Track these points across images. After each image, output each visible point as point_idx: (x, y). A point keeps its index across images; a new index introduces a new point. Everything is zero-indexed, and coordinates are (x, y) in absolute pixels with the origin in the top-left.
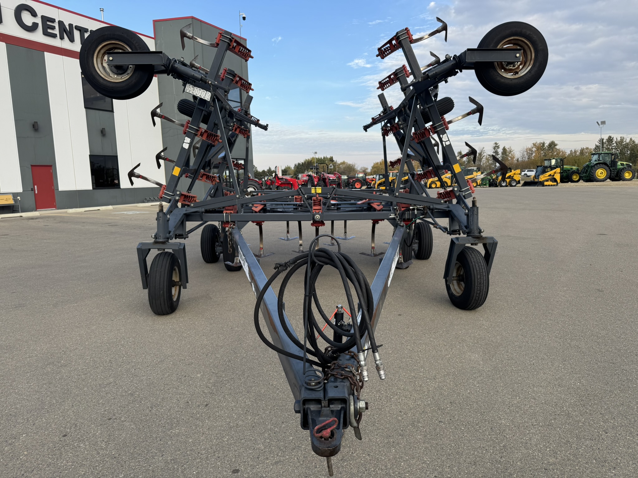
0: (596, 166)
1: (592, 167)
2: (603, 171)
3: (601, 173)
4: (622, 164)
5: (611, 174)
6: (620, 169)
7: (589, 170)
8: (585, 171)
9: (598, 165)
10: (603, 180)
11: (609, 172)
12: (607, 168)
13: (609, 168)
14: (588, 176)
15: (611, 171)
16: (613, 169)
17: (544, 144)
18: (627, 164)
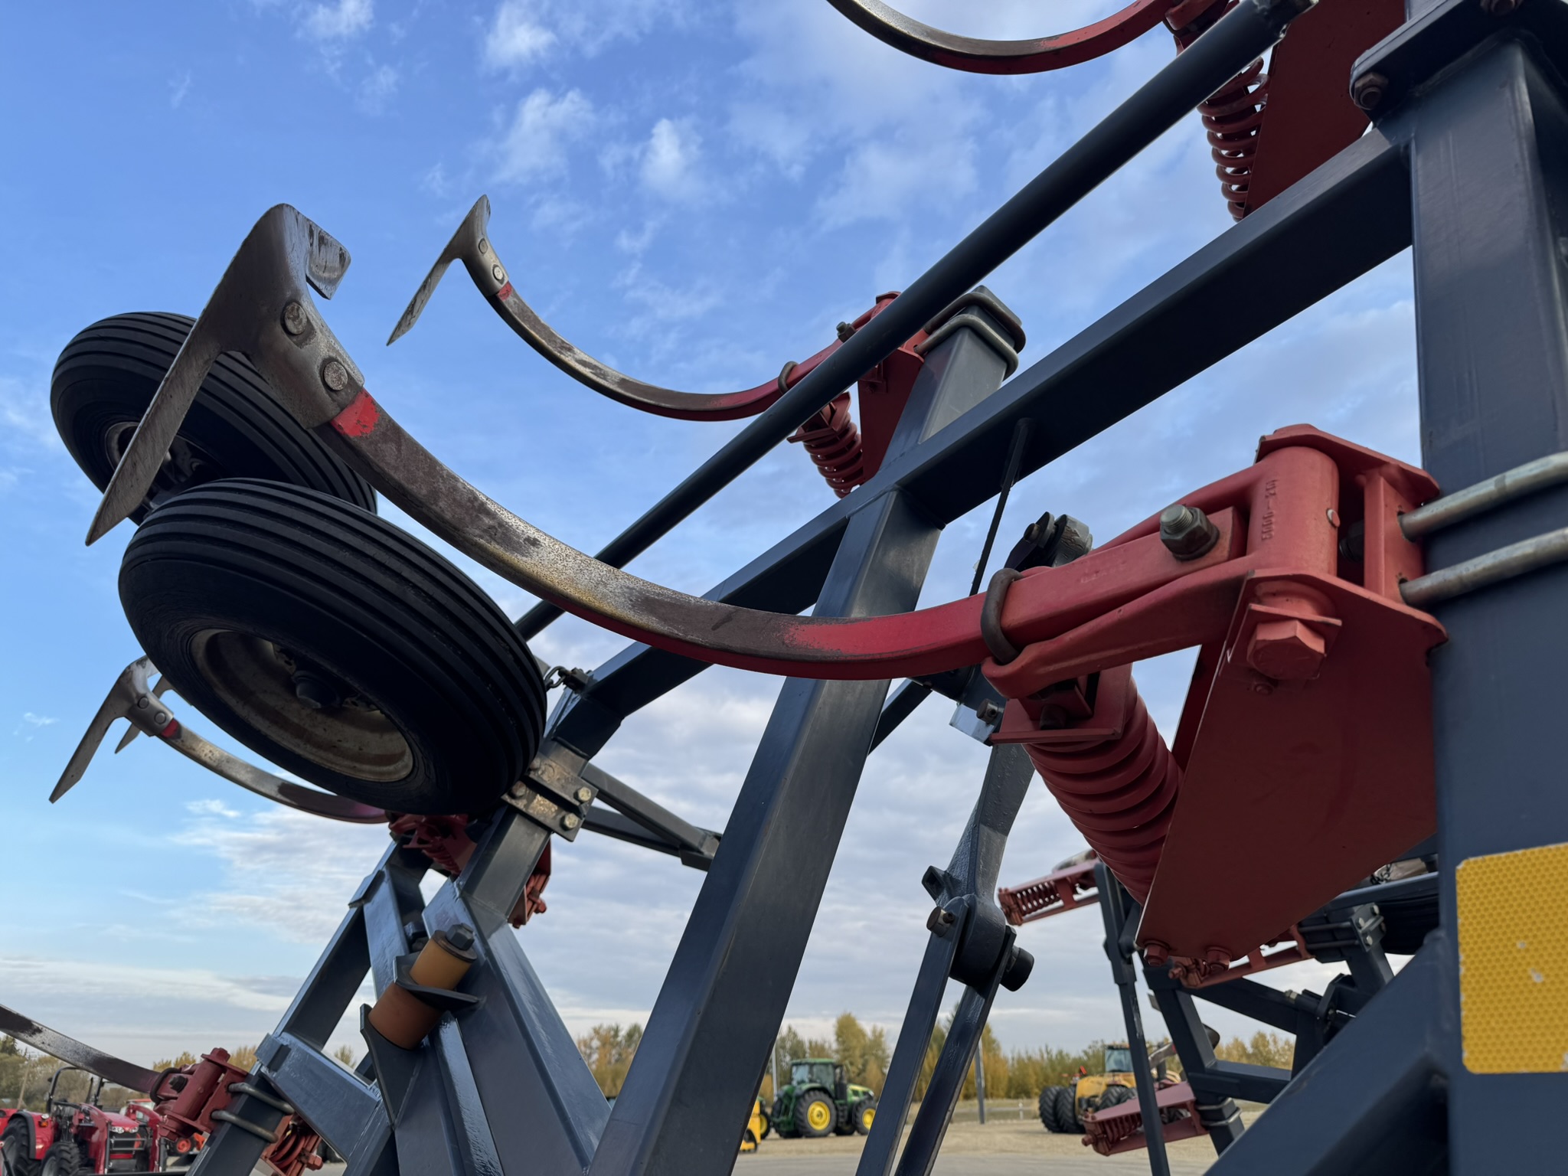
0: (807, 1097)
1: (798, 1098)
2: (823, 1112)
3: (819, 1114)
4: (856, 1093)
5: (838, 1116)
6: (853, 1104)
7: (792, 1107)
8: (783, 1107)
9: (812, 1093)
10: (823, 1135)
11: (834, 1112)
12: (829, 1101)
13: (834, 1102)
14: (789, 1123)
15: (837, 1109)
16: (841, 1105)
17: (617, 1031)
18: (865, 1093)
